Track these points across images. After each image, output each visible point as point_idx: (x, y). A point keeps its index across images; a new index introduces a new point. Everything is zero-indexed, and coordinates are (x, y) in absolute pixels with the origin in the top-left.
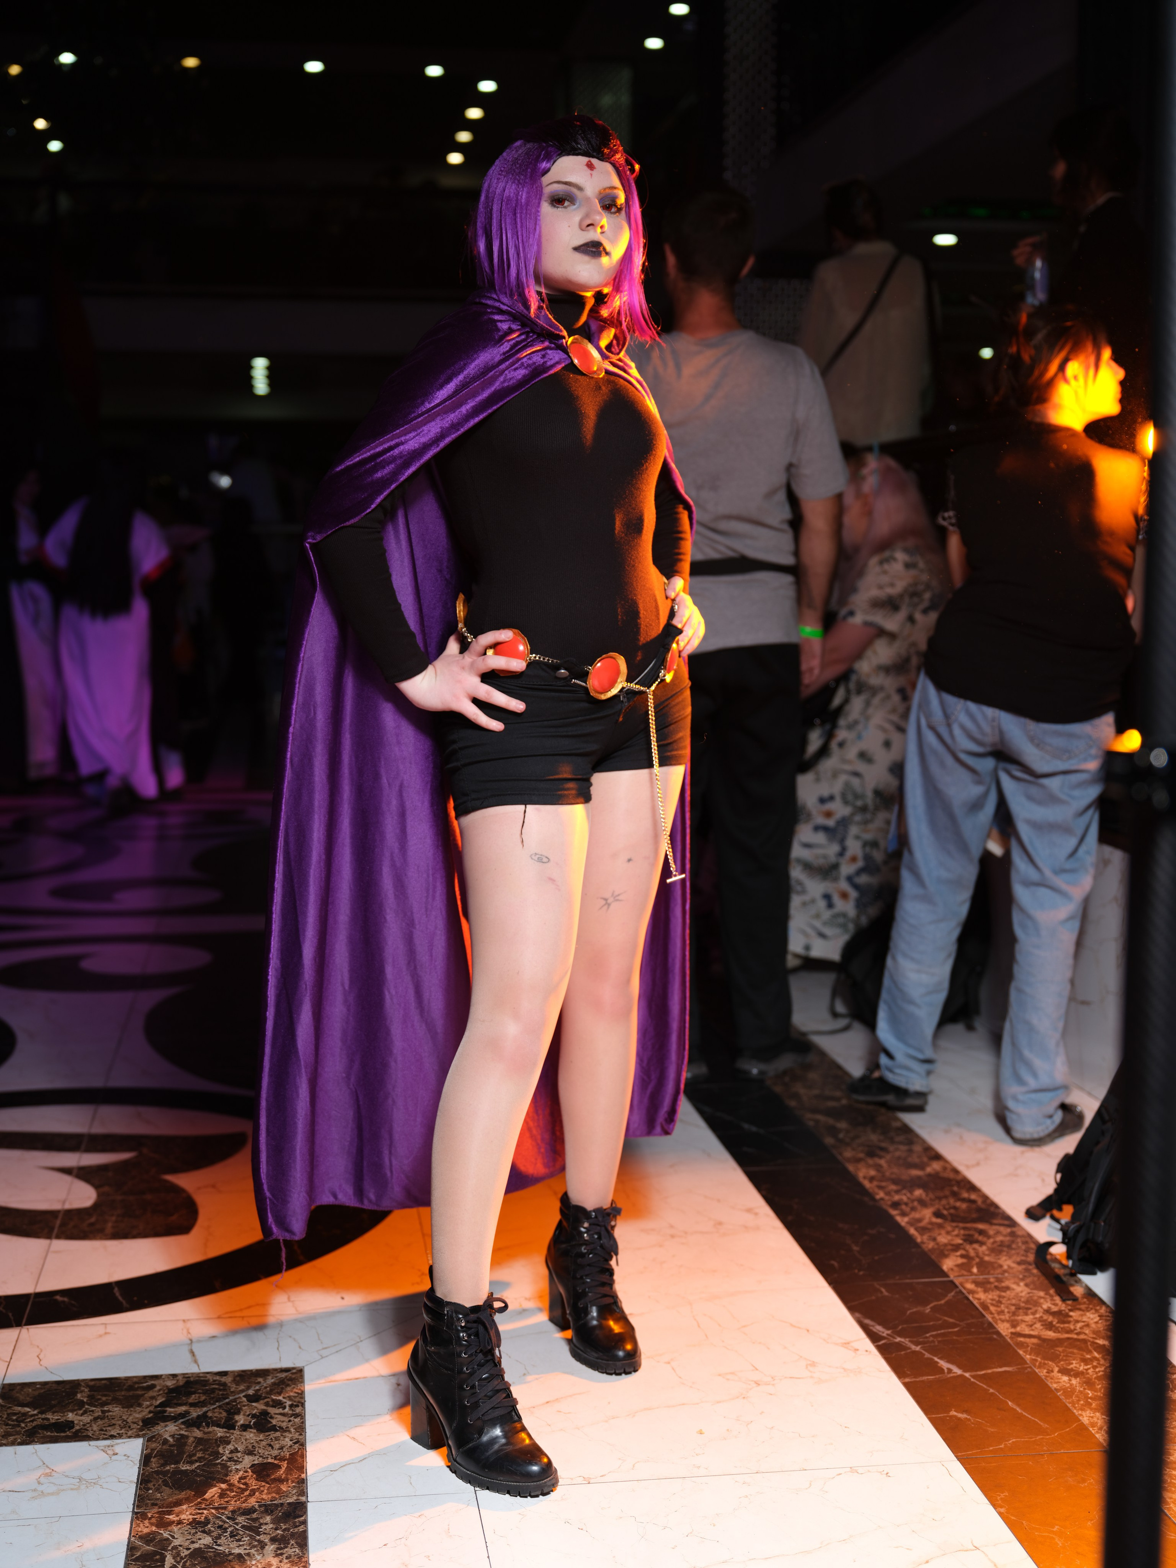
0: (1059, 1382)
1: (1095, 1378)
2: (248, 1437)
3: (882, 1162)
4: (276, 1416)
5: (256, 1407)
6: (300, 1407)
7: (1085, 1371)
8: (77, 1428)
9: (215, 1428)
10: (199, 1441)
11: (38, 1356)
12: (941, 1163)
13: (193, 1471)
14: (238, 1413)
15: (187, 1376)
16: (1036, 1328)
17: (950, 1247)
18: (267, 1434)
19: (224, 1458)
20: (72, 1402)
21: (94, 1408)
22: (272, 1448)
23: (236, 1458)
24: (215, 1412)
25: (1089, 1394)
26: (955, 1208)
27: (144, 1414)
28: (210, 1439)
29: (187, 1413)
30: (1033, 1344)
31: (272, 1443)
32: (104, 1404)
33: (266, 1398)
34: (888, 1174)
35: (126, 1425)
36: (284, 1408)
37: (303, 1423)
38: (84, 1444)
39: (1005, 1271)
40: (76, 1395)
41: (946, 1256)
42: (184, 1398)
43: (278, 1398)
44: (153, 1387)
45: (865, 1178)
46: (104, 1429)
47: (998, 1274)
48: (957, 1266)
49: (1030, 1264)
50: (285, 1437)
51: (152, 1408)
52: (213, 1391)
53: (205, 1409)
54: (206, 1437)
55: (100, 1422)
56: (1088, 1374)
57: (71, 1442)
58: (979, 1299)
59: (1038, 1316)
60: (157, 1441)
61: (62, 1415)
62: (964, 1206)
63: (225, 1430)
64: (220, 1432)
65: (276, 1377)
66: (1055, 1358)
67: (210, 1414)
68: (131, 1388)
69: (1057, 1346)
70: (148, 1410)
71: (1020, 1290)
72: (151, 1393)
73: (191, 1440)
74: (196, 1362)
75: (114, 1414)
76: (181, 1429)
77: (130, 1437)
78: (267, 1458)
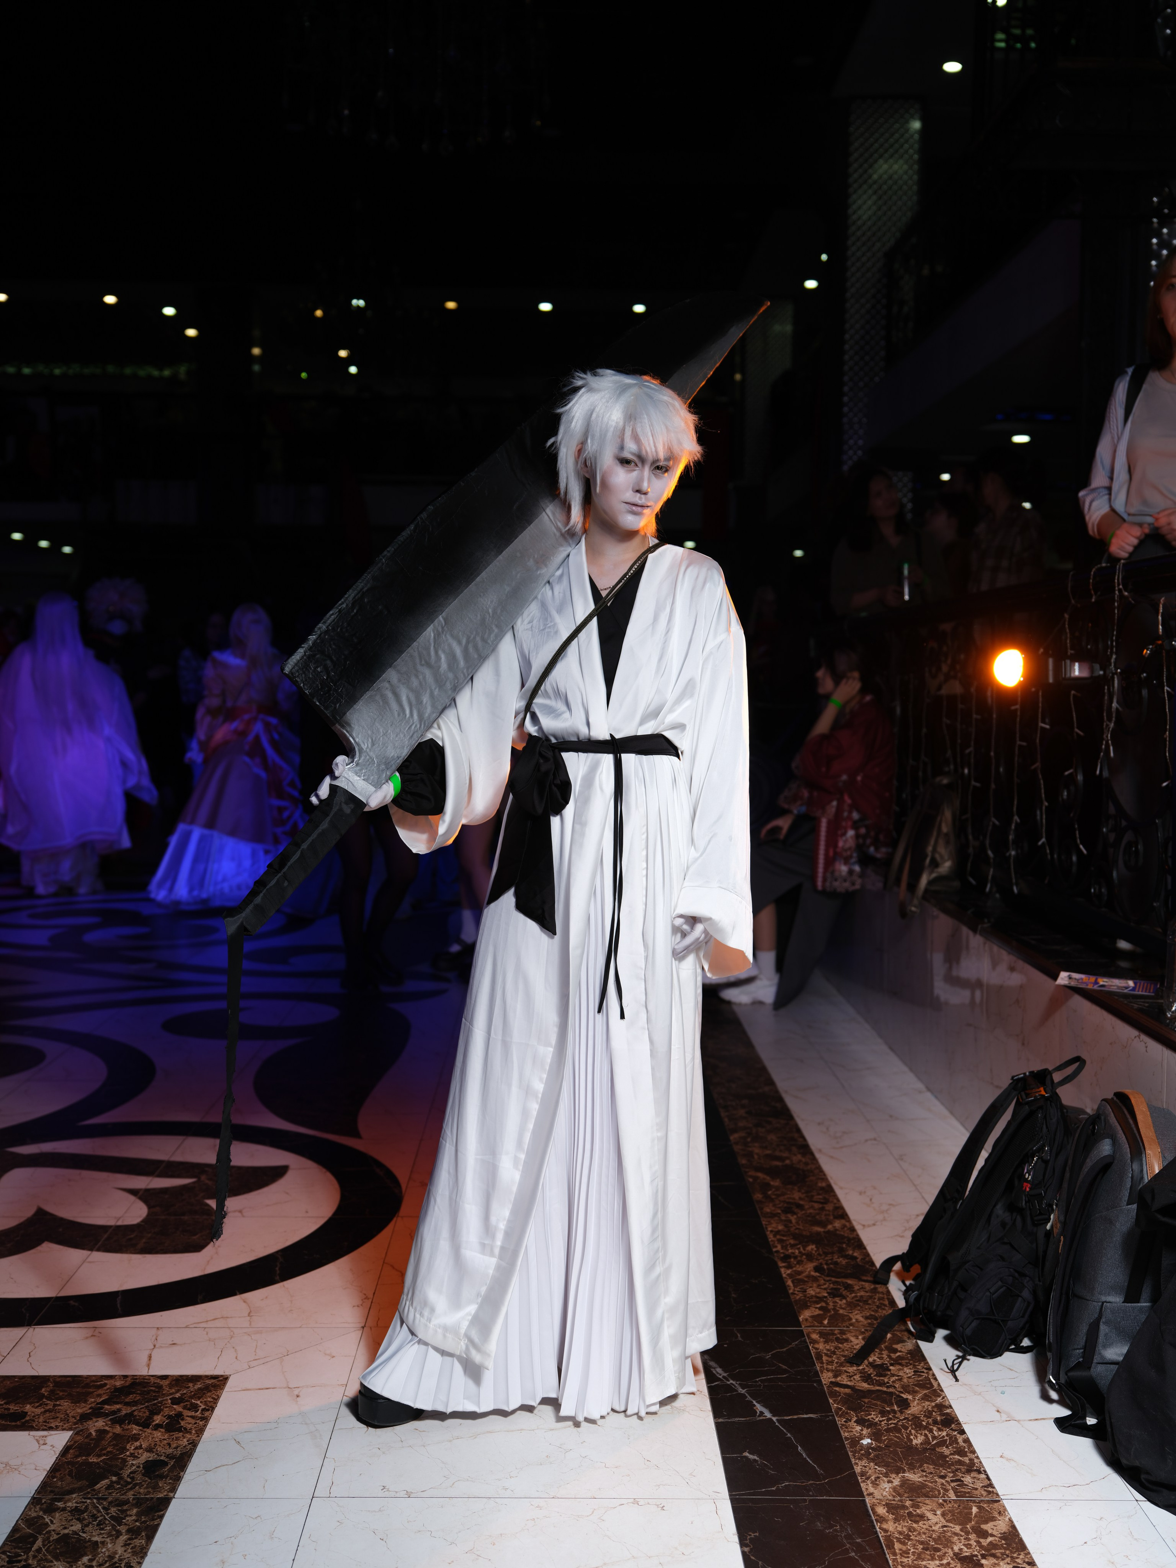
0: (852, 1431)
2: (155, 1435)
3: (793, 1219)
4: (188, 1418)
5: (175, 1409)
6: (210, 1412)
8: (28, 1418)
9: (134, 1426)
10: (116, 1436)
11: (30, 1353)
12: (843, 1221)
13: (98, 1463)
14: (158, 1414)
16: (854, 1379)
17: (814, 1299)
18: (172, 1434)
19: (128, 1453)
20: (35, 1395)
22: (170, 1446)
23: (136, 1454)
24: (140, 1411)
26: (836, 1263)
27: (85, 1409)
28: (125, 1436)
29: (119, 1410)
30: (845, 1394)
32: (57, 1400)
33: (187, 1401)
34: (792, 1229)
35: (66, 1420)
36: (197, 1411)
37: (205, 1426)
38: (26, 1433)
39: (852, 1325)
40: (41, 1390)
41: (806, 1307)
44: (105, 1384)
45: (771, 1231)
46: (48, 1421)
47: (844, 1327)
48: (812, 1317)
51: (93, 1405)
52: (149, 1392)
53: (134, 1408)
54: (123, 1433)
55: (48, 1414)
56: (880, 1425)
62: (843, 1261)
63: (141, 1428)
64: (135, 1429)
65: (204, 1383)
66: (857, 1409)
67: (136, 1413)
68: (87, 1386)
69: (865, 1398)
70: (90, 1406)
72: (100, 1392)
73: (111, 1434)
74: (148, 1366)
75: (62, 1408)
76: (106, 1425)
78: (162, 1455)
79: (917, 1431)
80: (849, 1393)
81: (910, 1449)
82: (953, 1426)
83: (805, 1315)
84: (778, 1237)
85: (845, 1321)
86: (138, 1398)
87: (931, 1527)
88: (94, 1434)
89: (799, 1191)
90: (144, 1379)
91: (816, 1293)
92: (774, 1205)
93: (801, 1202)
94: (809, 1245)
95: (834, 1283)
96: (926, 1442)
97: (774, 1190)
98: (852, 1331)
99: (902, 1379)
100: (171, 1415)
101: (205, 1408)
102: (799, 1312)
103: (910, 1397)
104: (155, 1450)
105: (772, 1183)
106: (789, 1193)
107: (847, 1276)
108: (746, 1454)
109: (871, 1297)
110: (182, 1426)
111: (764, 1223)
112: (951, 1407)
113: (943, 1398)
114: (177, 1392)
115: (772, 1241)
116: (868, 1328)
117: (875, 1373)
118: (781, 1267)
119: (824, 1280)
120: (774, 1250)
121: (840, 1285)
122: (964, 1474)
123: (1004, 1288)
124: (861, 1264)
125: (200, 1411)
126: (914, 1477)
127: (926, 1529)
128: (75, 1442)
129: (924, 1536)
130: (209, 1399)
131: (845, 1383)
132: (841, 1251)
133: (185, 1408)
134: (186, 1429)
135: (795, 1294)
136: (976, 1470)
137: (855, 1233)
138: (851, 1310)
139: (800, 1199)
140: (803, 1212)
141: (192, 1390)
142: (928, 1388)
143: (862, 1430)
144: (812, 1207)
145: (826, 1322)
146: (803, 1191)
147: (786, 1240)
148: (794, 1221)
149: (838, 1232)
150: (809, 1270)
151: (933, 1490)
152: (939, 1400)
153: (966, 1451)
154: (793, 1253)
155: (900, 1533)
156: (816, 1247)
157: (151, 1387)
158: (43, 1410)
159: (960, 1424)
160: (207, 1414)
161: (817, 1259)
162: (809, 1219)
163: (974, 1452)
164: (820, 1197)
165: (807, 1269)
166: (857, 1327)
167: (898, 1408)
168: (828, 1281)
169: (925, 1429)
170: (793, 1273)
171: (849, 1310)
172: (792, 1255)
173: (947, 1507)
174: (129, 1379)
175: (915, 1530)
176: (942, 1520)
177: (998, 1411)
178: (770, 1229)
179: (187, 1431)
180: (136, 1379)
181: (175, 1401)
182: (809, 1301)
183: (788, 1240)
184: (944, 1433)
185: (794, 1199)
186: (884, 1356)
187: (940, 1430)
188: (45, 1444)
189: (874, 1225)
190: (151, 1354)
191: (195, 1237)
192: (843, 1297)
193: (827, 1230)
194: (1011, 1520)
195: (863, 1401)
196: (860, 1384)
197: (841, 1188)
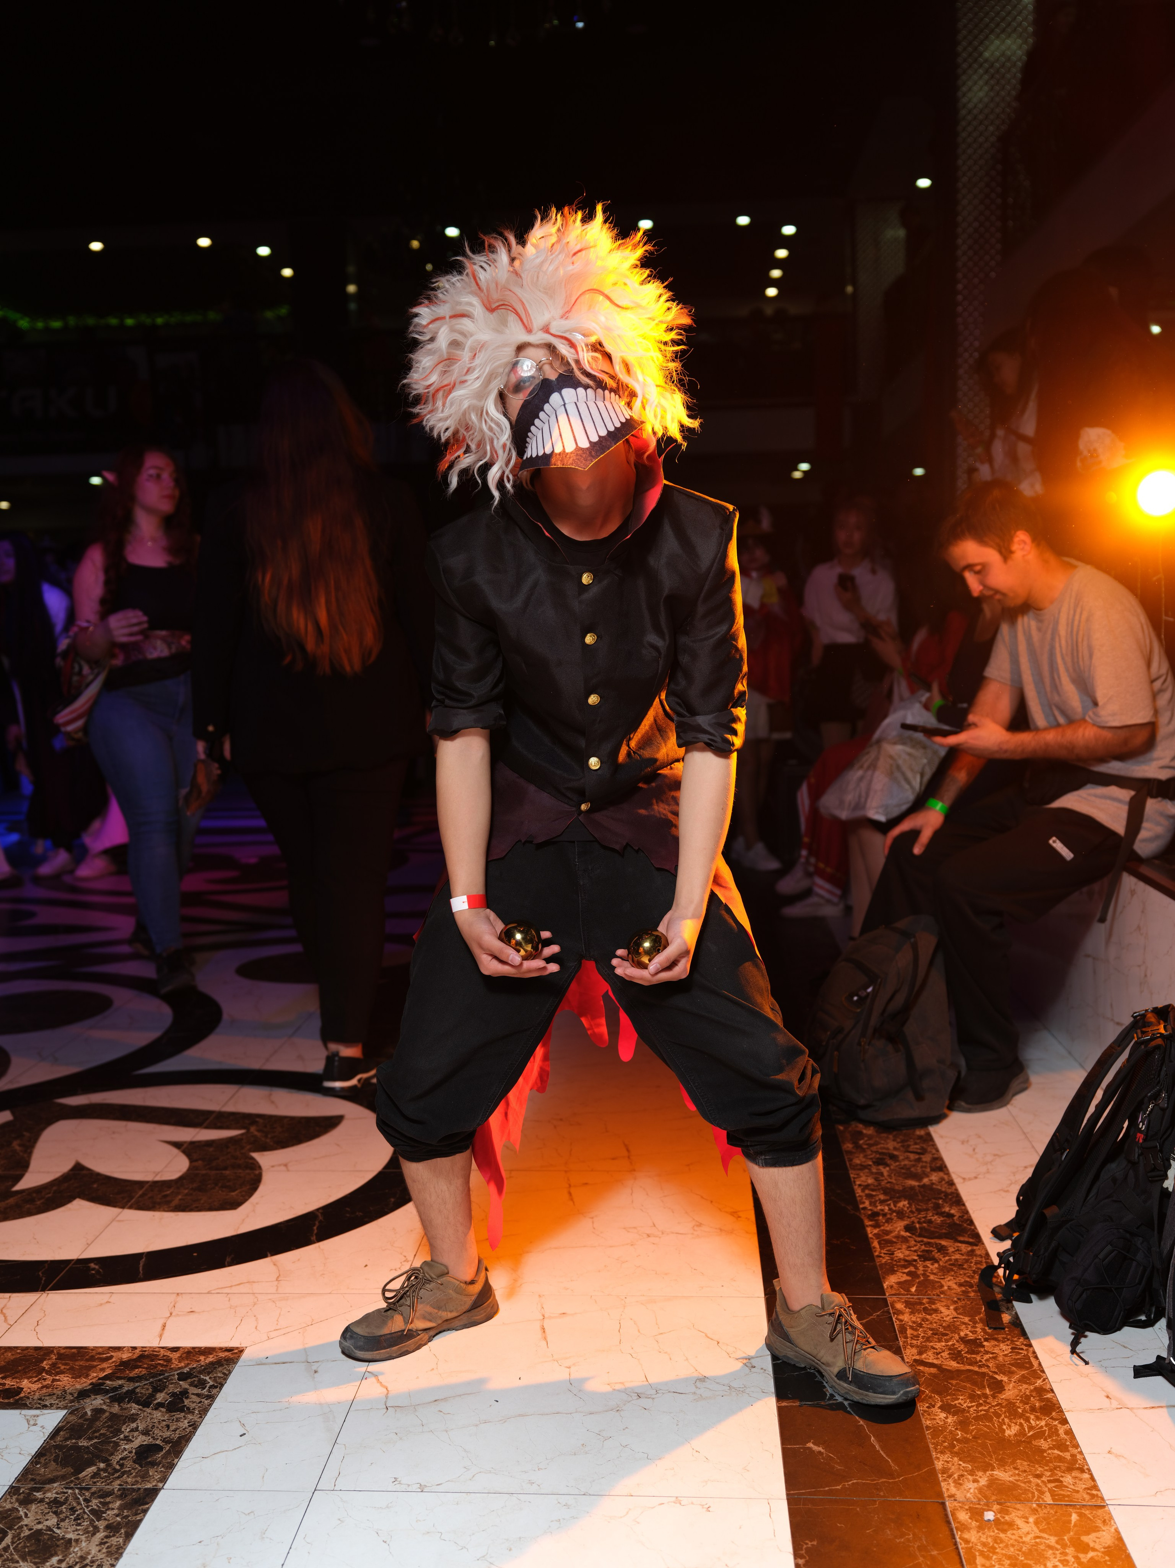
0: (935, 1419)
1: (972, 1419)
4: (193, 1396)
5: (181, 1386)
6: (218, 1389)
7: (967, 1409)
9: (134, 1405)
10: (113, 1416)
12: (941, 1174)
13: (87, 1447)
14: (161, 1391)
15: (145, 1349)
16: (942, 1356)
17: (902, 1263)
19: (122, 1436)
20: (35, 1369)
21: (48, 1377)
22: (169, 1428)
23: (130, 1438)
25: (958, 1435)
28: (122, 1416)
29: (121, 1386)
30: (930, 1374)
31: (170, 1424)
34: (883, 1183)
35: (62, 1397)
36: (204, 1388)
37: (210, 1405)
39: (943, 1293)
40: (43, 1363)
41: (893, 1272)
42: (127, 1372)
43: (205, 1378)
45: (860, 1185)
46: (43, 1398)
47: (934, 1295)
48: (899, 1283)
49: (971, 1286)
50: (185, 1419)
51: (94, 1381)
54: (120, 1413)
55: (44, 1391)
56: (968, 1412)
57: (7, 1409)
58: (901, 1321)
59: (950, 1343)
60: (77, 1414)
61: (18, 1381)
62: (938, 1219)
63: (140, 1407)
64: (134, 1408)
65: (217, 1356)
66: (942, 1391)
67: (138, 1390)
68: (92, 1358)
70: (91, 1381)
71: (947, 1313)
72: (105, 1365)
73: (107, 1414)
74: (161, 1336)
77: (58, 1408)
78: (158, 1439)
79: (1011, 1420)
80: (935, 1374)
81: (1002, 1442)
82: (1054, 1414)
83: (890, 1281)
84: (867, 1192)
85: (936, 1289)
86: (143, 1373)
87: (1021, 1537)
88: (89, 1413)
89: (894, 1140)
90: (153, 1351)
91: (905, 1256)
92: (865, 1156)
93: (896, 1153)
94: (900, 1201)
95: (926, 1244)
96: (1021, 1433)
97: (866, 1139)
98: (942, 1300)
99: (996, 1357)
100: (176, 1393)
101: (213, 1385)
102: (884, 1278)
103: (1005, 1379)
104: (151, 1433)
105: (865, 1131)
106: (883, 1142)
107: (940, 1237)
108: (810, 1445)
109: (967, 1261)
110: (185, 1406)
111: (852, 1176)
112: (1052, 1391)
113: (1044, 1380)
114: (186, 1367)
115: (860, 1196)
116: (962, 1297)
117: (967, 1350)
118: (867, 1226)
119: (915, 1241)
120: (861, 1206)
121: (933, 1247)
122: (1063, 1472)
123: (1115, 1252)
124: (958, 1222)
125: (207, 1388)
126: (1004, 1475)
127: (1016, 1540)
128: (68, 1423)
129: (1012, 1549)
130: (219, 1375)
131: (930, 1361)
132: (937, 1207)
133: (191, 1384)
134: (188, 1409)
135: (881, 1257)
136: (1078, 1469)
137: (954, 1187)
138: (943, 1276)
139: (895, 1149)
140: (897, 1164)
141: (202, 1364)
142: (1027, 1369)
143: (947, 1418)
144: (907, 1158)
145: (913, 1289)
146: (899, 1140)
147: (875, 1196)
148: (886, 1174)
149: (934, 1186)
150: (898, 1229)
151: (1026, 1491)
152: (1039, 1382)
153: (1068, 1445)
154: (882, 1210)
155: (984, 1544)
156: (908, 1204)
157: (160, 1360)
158: (40, 1385)
159: (1062, 1411)
160: (214, 1391)
161: (909, 1217)
162: (903, 1171)
163: (1077, 1446)
164: (918, 1146)
165: (896, 1228)
166: (949, 1296)
167: (990, 1391)
168: (919, 1242)
169: (1020, 1418)
170: (880, 1233)
171: (940, 1276)
172: (881, 1212)
173: (1042, 1513)
174: (137, 1351)
175: (1002, 1541)
176: (1035, 1529)
177: (1108, 1397)
178: (858, 1183)
179: (190, 1411)
180: (145, 1351)
181: (183, 1377)
182: (895, 1265)
183: (878, 1195)
184: (1043, 1423)
185: (888, 1149)
186: (977, 1330)
187: (1038, 1418)
188: (35, 1425)
189: (976, 1178)
190: (165, 1323)
191: (233, 1194)
192: (935, 1260)
193: (922, 1184)
194: (1117, 1531)
195: (950, 1383)
196: (948, 1363)
197: (942, 1137)
